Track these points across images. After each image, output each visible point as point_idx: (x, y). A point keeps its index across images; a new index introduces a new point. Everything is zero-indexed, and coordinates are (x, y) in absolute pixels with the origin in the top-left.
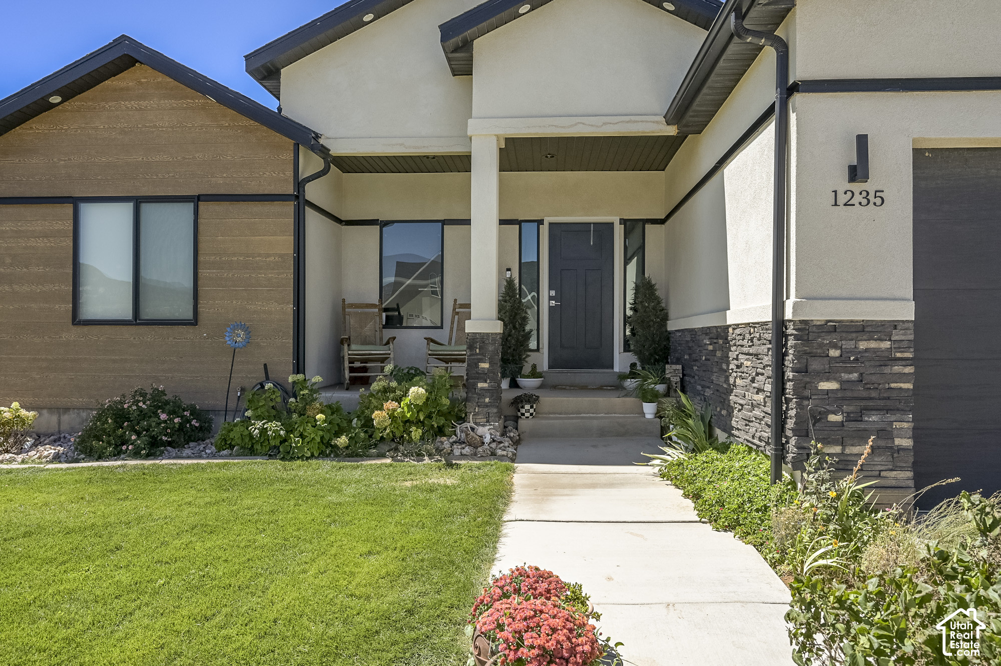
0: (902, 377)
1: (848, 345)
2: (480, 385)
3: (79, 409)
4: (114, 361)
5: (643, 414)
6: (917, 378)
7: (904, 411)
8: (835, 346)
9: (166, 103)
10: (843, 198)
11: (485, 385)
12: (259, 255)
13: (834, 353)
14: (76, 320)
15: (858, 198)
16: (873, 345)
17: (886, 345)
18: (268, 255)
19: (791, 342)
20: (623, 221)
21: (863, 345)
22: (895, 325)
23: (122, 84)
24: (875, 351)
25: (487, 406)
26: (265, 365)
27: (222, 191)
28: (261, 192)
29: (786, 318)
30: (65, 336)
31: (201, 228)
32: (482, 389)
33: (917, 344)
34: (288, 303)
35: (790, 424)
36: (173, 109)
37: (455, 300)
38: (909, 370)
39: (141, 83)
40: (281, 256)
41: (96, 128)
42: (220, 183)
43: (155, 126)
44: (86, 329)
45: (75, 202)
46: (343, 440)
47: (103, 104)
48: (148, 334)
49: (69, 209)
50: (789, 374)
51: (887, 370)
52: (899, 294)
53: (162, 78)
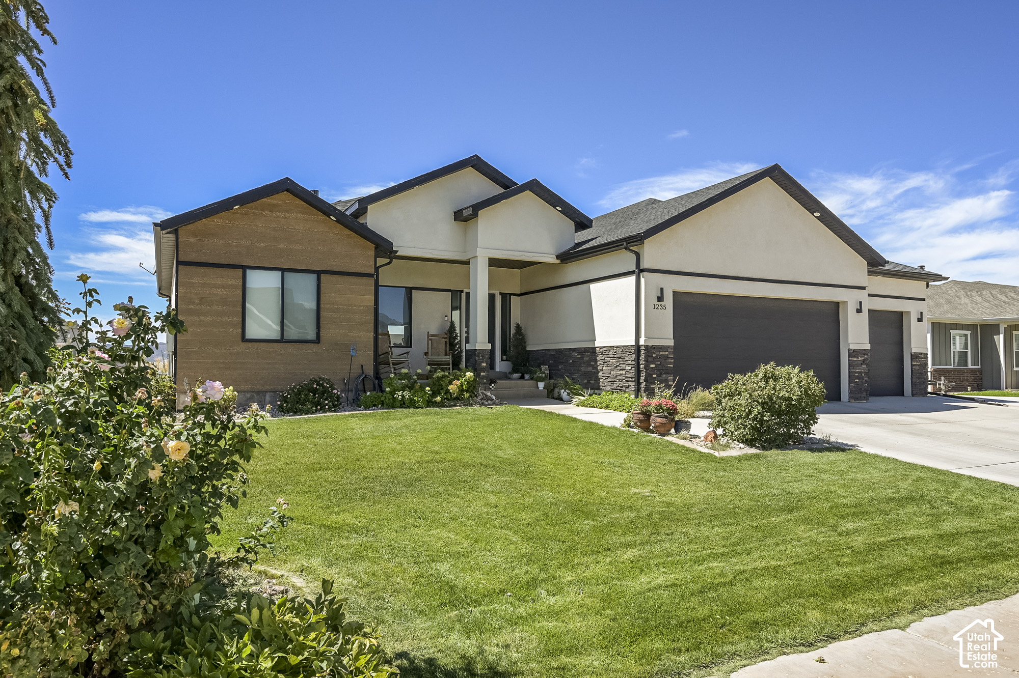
0: (670, 363)
1: (658, 353)
2: (482, 374)
3: (244, 392)
4: (269, 363)
5: (538, 388)
6: (674, 363)
7: (671, 374)
8: (655, 353)
9: (302, 216)
10: (656, 307)
11: (484, 374)
12: (355, 306)
13: (654, 355)
14: (244, 339)
15: (660, 307)
16: (664, 353)
17: (667, 353)
18: (360, 306)
19: (642, 352)
20: (501, 294)
21: (661, 353)
22: (669, 347)
23: (275, 202)
24: (664, 355)
25: (485, 384)
26: (362, 366)
27: (335, 269)
28: (356, 271)
29: (641, 344)
30: (236, 349)
31: (322, 289)
32: (483, 376)
33: (674, 353)
34: (371, 332)
35: (642, 378)
36: (305, 220)
37: (428, 332)
38: (672, 361)
39: (286, 203)
40: (367, 306)
41: (257, 226)
42: (333, 265)
43: (295, 229)
44: (250, 344)
45: (244, 268)
46: (439, 399)
47: (262, 212)
48: (290, 348)
49: (239, 272)
50: (642, 362)
51: (667, 361)
52: (669, 337)
53: (298, 201)
